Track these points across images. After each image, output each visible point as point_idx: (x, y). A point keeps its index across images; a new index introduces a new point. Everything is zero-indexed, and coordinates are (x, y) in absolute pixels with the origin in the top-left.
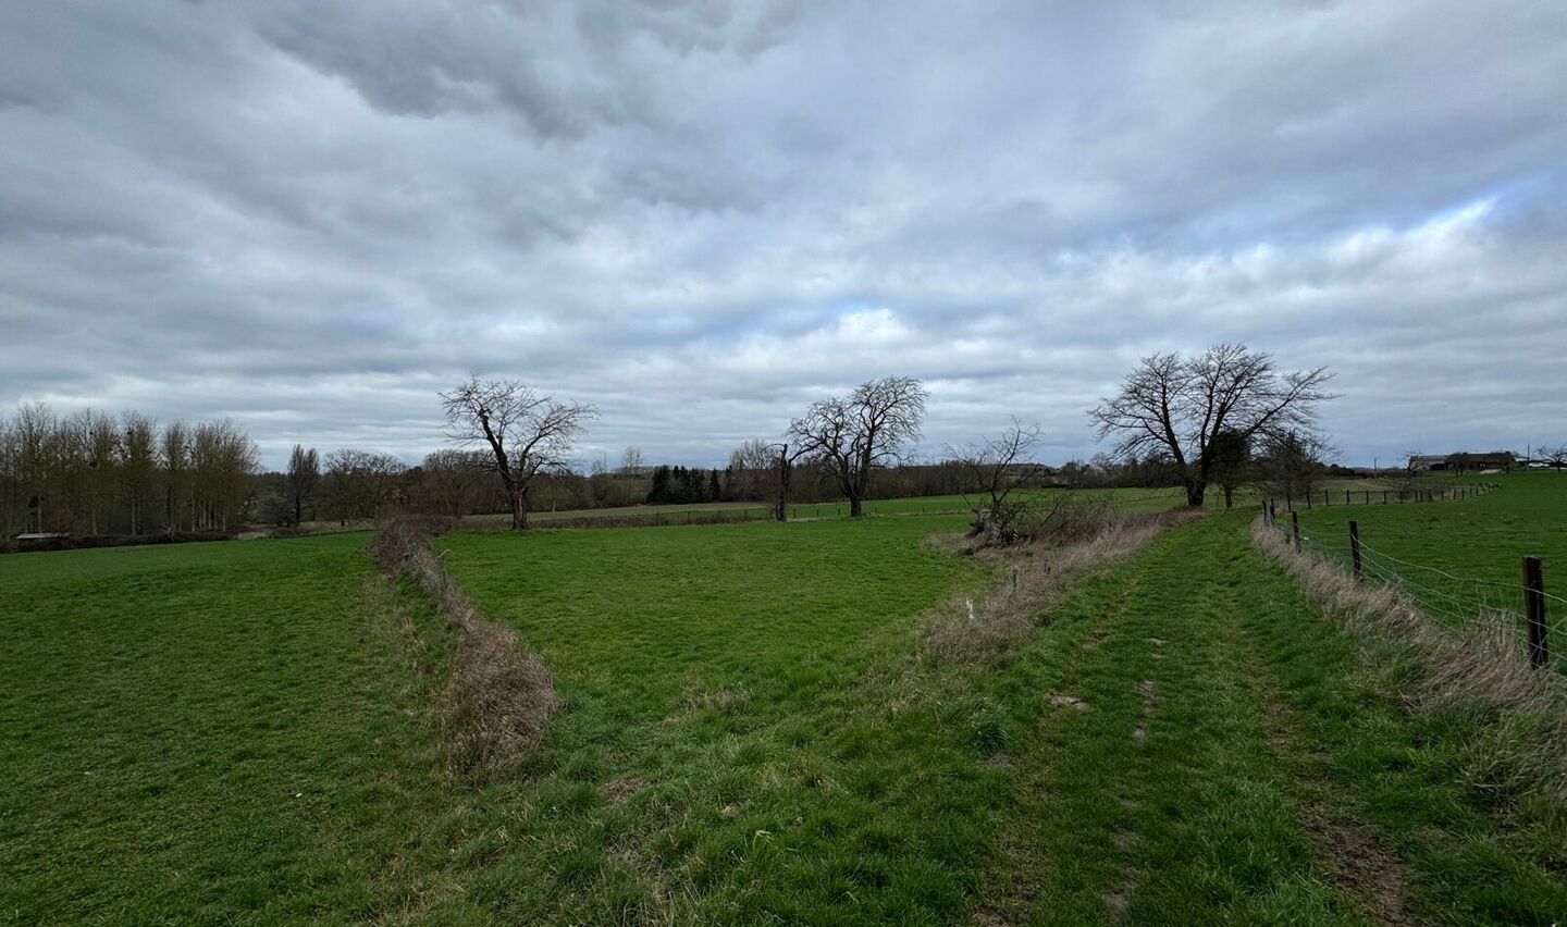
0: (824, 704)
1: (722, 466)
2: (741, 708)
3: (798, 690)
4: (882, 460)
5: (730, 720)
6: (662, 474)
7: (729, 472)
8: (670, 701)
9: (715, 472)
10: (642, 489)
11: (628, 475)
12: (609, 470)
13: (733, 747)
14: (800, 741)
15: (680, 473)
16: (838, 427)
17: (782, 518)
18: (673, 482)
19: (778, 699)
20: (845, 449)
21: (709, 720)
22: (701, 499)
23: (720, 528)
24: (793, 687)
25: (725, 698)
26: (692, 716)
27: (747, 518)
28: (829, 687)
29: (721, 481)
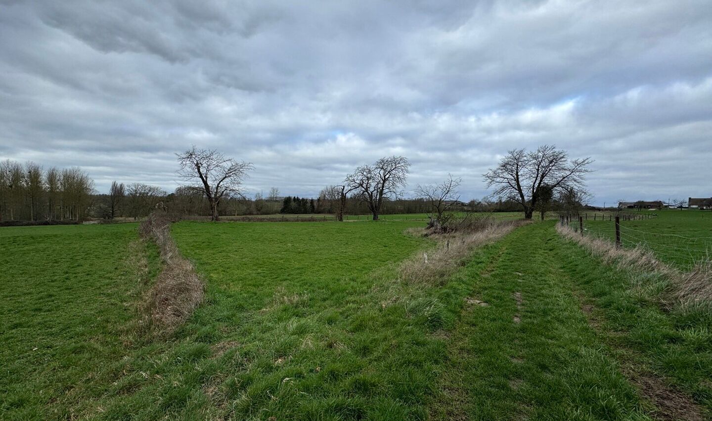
0: (347, 302)
1: (315, 197)
2: (304, 304)
3: (336, 295)
4: (388, 195)
5: (296, 311)
6: (288, 200)
7: (319, 200)
8: (267, 300)
9: (312, 200)
10: (279, 207)
11: (272, 200)
12: (264, 198)
13: (293, 324)
14: (330, 321)
15: (296, 200)
16: (368, 179)
17: (341, 220)
18: (293, 204)
19: (324, 300)
20: (371, 189)
21: (285, 310)
22: (305, 212)
23: (312, 223)
24: (333, 294)
25: (296, 299)
26: (277, 307)
27: (325, 220)
28: (352, 294)
29: (315, 204)
